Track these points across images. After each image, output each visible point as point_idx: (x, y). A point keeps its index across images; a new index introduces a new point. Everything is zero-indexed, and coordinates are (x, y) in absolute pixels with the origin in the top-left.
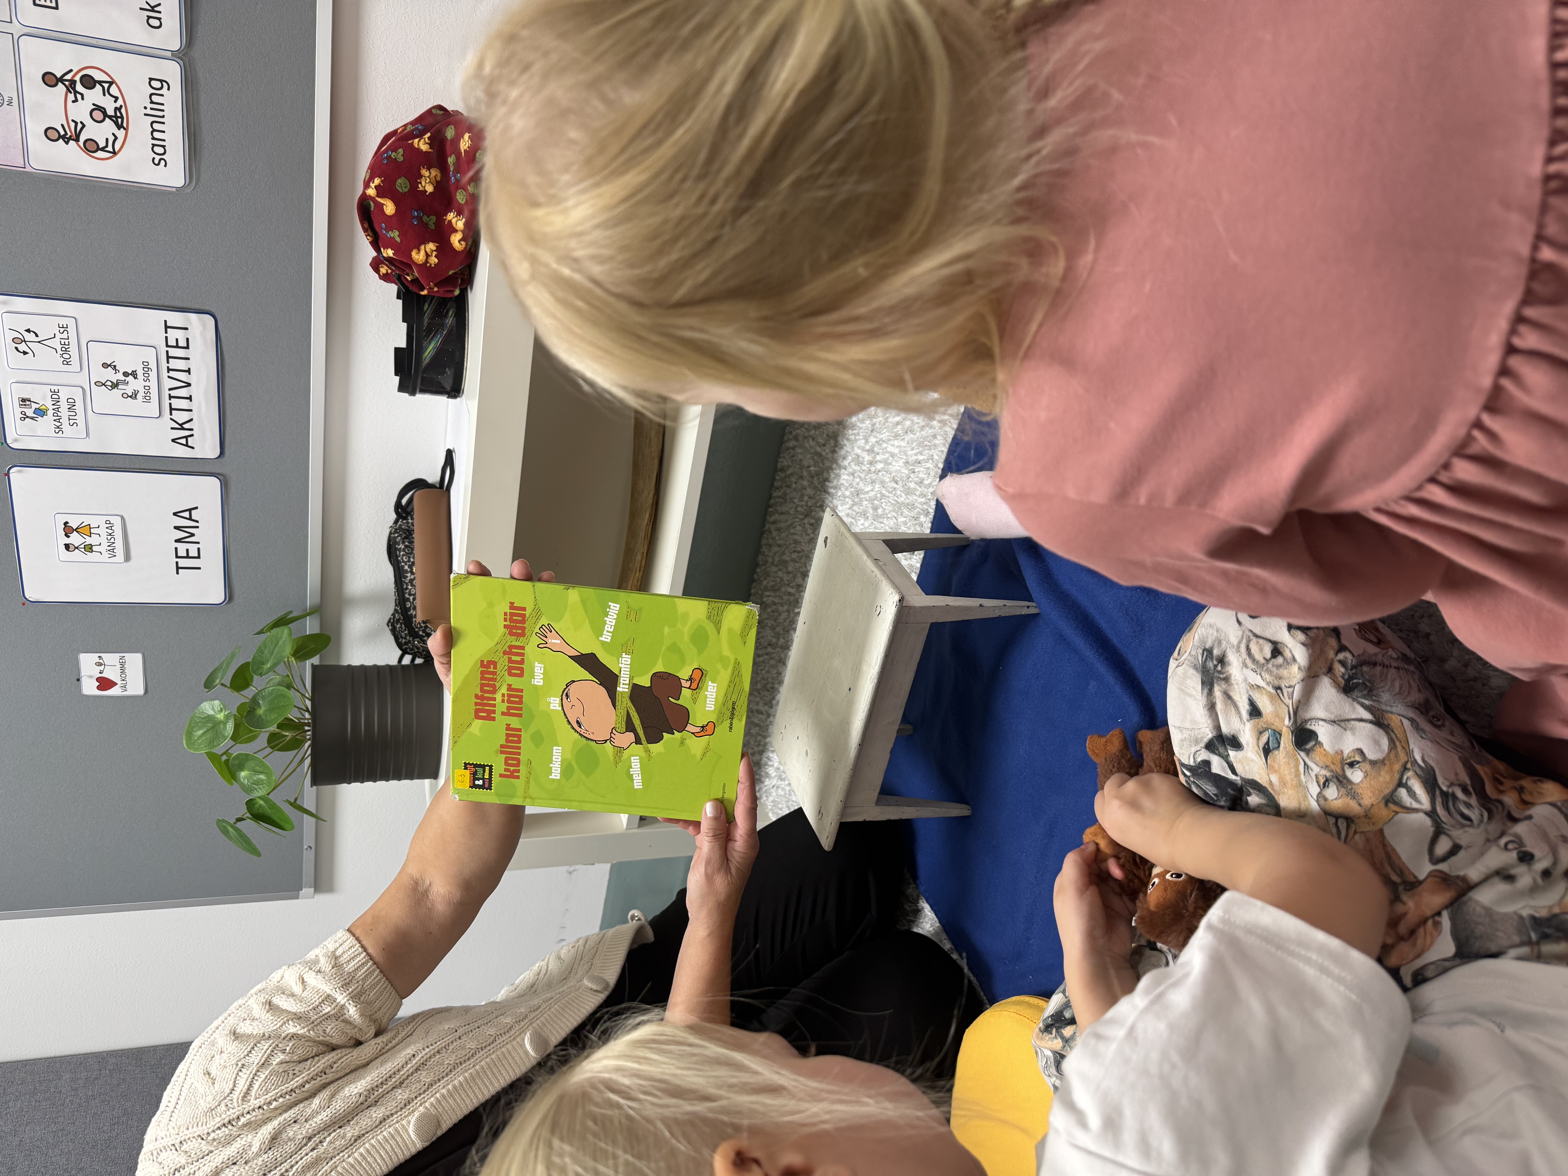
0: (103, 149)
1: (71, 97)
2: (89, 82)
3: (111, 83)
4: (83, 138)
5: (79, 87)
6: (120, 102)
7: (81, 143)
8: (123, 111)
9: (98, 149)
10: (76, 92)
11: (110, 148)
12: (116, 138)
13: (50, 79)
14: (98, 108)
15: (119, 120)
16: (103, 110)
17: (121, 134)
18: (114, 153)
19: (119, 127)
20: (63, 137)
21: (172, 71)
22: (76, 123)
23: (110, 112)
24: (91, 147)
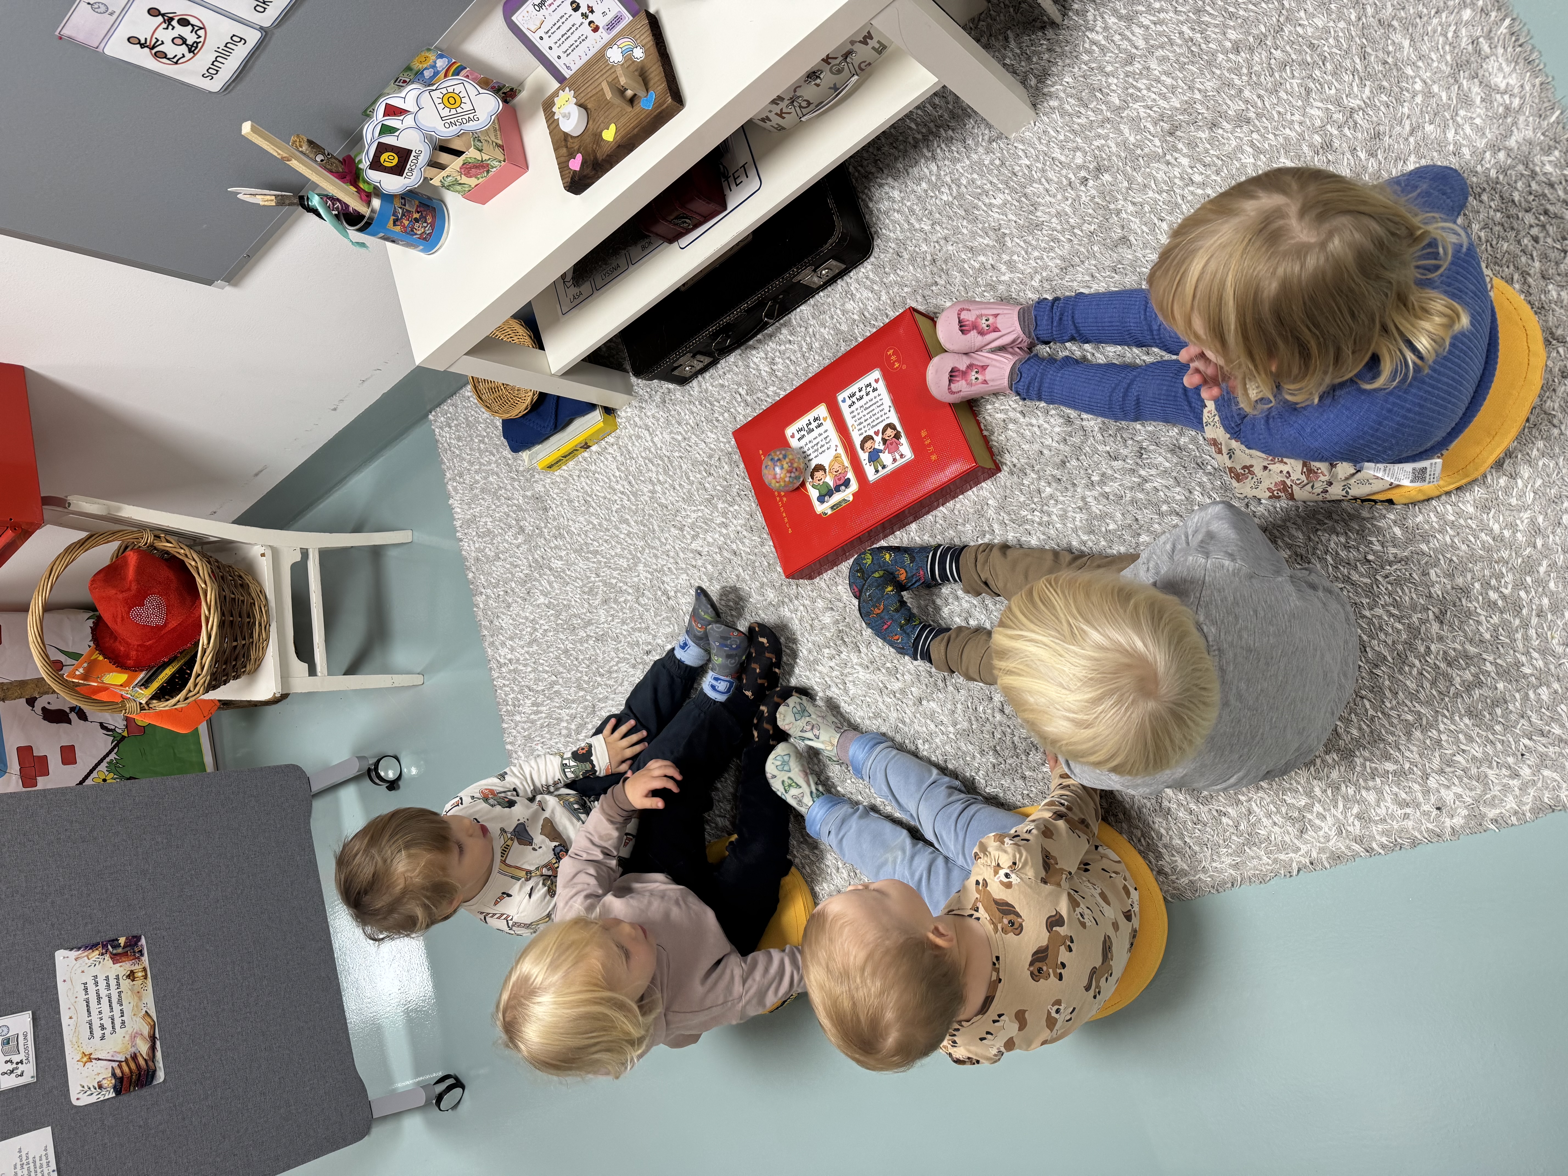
0: (169, 59)
1: (165, 26)
2: (184, 22)
3: (201, 28)
4: (156, 49)
5: (174, 23)
6: (202, 39)
7: (153, 51)
8: (200, 45)
9: (166, 58)
10: (170, 24)
11: (175, 60)
12: (184, 56)
13: (153, 12)
14: (181, 37)
15: (193, 49)
16: (184, 41)
17: (189, 56)
18: (176, 63)
19: (190, 51)
20: (141, 45)
21: (253, 37)
22: (158, 40)
23: (190, 42)
24: (161, 55)
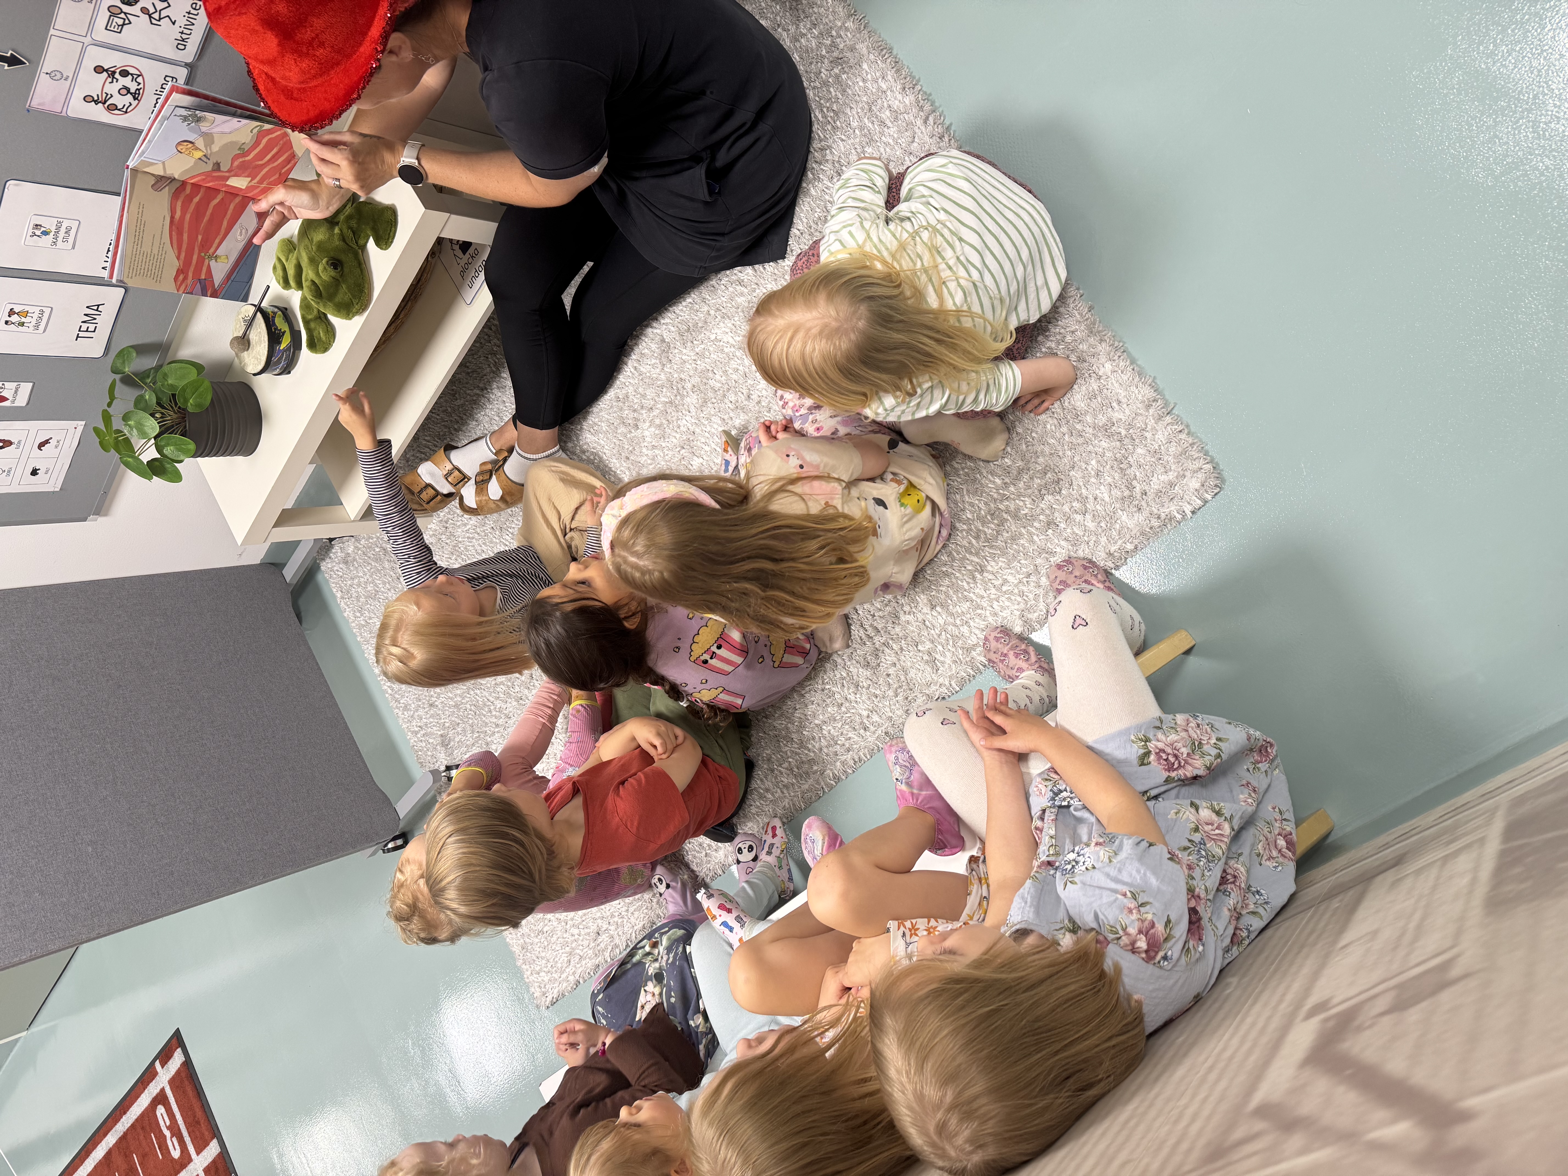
0: (119, 110)
1: (110, 80)
2: (124, 73)
3: (139, 76)
4: (108, 103)
5: (117, 76)
6: (141, 86)
7: (106, 105)
8: (141, 91)
9: (116, 109)
10: (114, 77)
11: (124, 110)
12: (131, 104)
13: (99, 69)
14: (125, 88)
16: (128, 91)
17: (135, 103)
18: (126, 112)
19: (135, 99)
20: (95, 101)
21: (182, 73)
22: (107, 94)
23: (132, 91)
24: (112, 108)
